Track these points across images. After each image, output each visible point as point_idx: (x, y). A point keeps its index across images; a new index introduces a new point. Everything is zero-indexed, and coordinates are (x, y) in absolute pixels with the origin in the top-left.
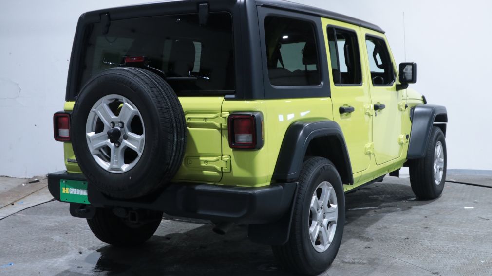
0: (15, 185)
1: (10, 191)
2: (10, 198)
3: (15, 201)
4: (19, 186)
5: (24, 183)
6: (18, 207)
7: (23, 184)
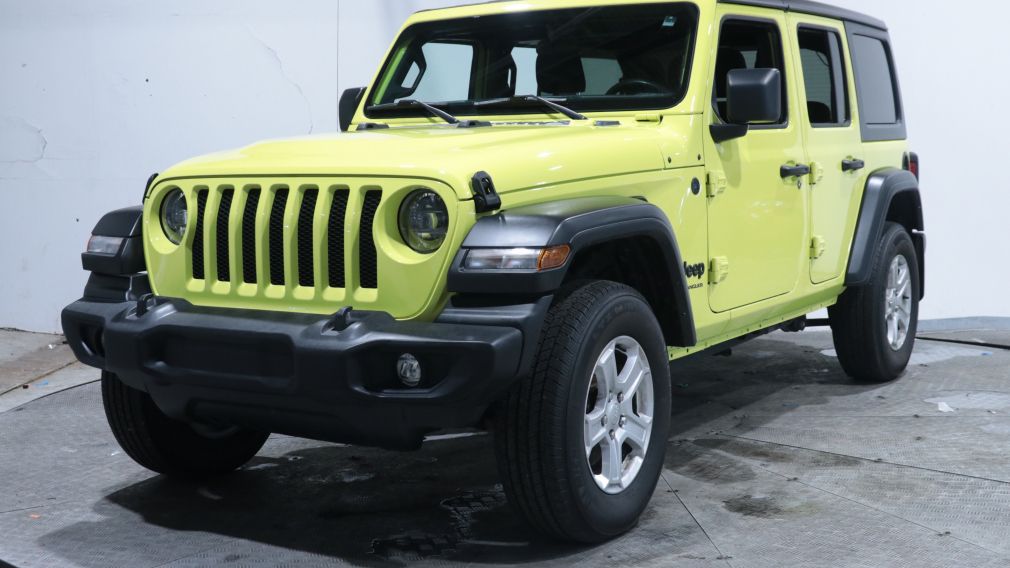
0: (34, 347)
1: (20, 359)
2: (19, 374)
3: (32, 381)
4: (41, 349)
5: (53, 344)
6: (36, 391)
7: (50, 346)
